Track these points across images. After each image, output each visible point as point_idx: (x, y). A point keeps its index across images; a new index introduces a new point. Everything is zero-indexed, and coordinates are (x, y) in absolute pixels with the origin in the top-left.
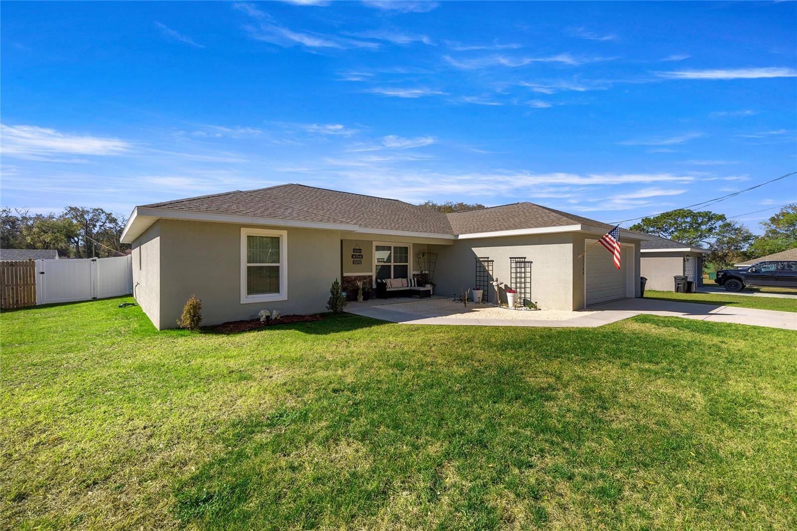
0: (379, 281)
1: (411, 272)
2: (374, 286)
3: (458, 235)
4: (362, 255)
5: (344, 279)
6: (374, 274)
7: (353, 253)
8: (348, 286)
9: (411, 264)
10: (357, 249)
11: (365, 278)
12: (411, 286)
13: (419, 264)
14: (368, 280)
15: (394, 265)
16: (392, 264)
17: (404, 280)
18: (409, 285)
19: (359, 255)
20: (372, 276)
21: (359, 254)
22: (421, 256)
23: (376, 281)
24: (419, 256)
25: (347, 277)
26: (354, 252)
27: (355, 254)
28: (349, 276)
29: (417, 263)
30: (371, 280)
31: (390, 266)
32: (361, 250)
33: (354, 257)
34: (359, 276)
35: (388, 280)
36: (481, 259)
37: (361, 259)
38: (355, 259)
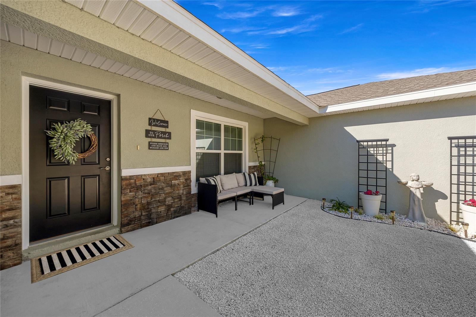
0: (203, 180)
1: (247, 163)
2: (194, 190)
3: (326, 107)
4: (170, 134)
5: (124, 183)
6: (192, 168)
7: (149, 128)
8: (135, 197)
9: (246, 152)
10: (158, 120)
11: (176, 176)
12: (251, 185)
13: (257, 152)
14: (182, 180)
15: (225, 154)
16: (222, 152)
17: (240, 176)
18: (248, 184)
19: (164, 133)
20: (189, 172)
21: (163, 129)
22: (259, 141)
23: (198, 180)
24: (257, 142)
25: (131, 177)
26: (150, 124)
27: (154, 128)
28: (137, 176)
29: (254, 150)
30: (188, 179)
31: (219, 155)
32: (167, 122)
33: (151, 134)
34: (162, 174)
35: (218, 177)
36: (365, 144)
37: (168, 141)
38: (154, 140)
